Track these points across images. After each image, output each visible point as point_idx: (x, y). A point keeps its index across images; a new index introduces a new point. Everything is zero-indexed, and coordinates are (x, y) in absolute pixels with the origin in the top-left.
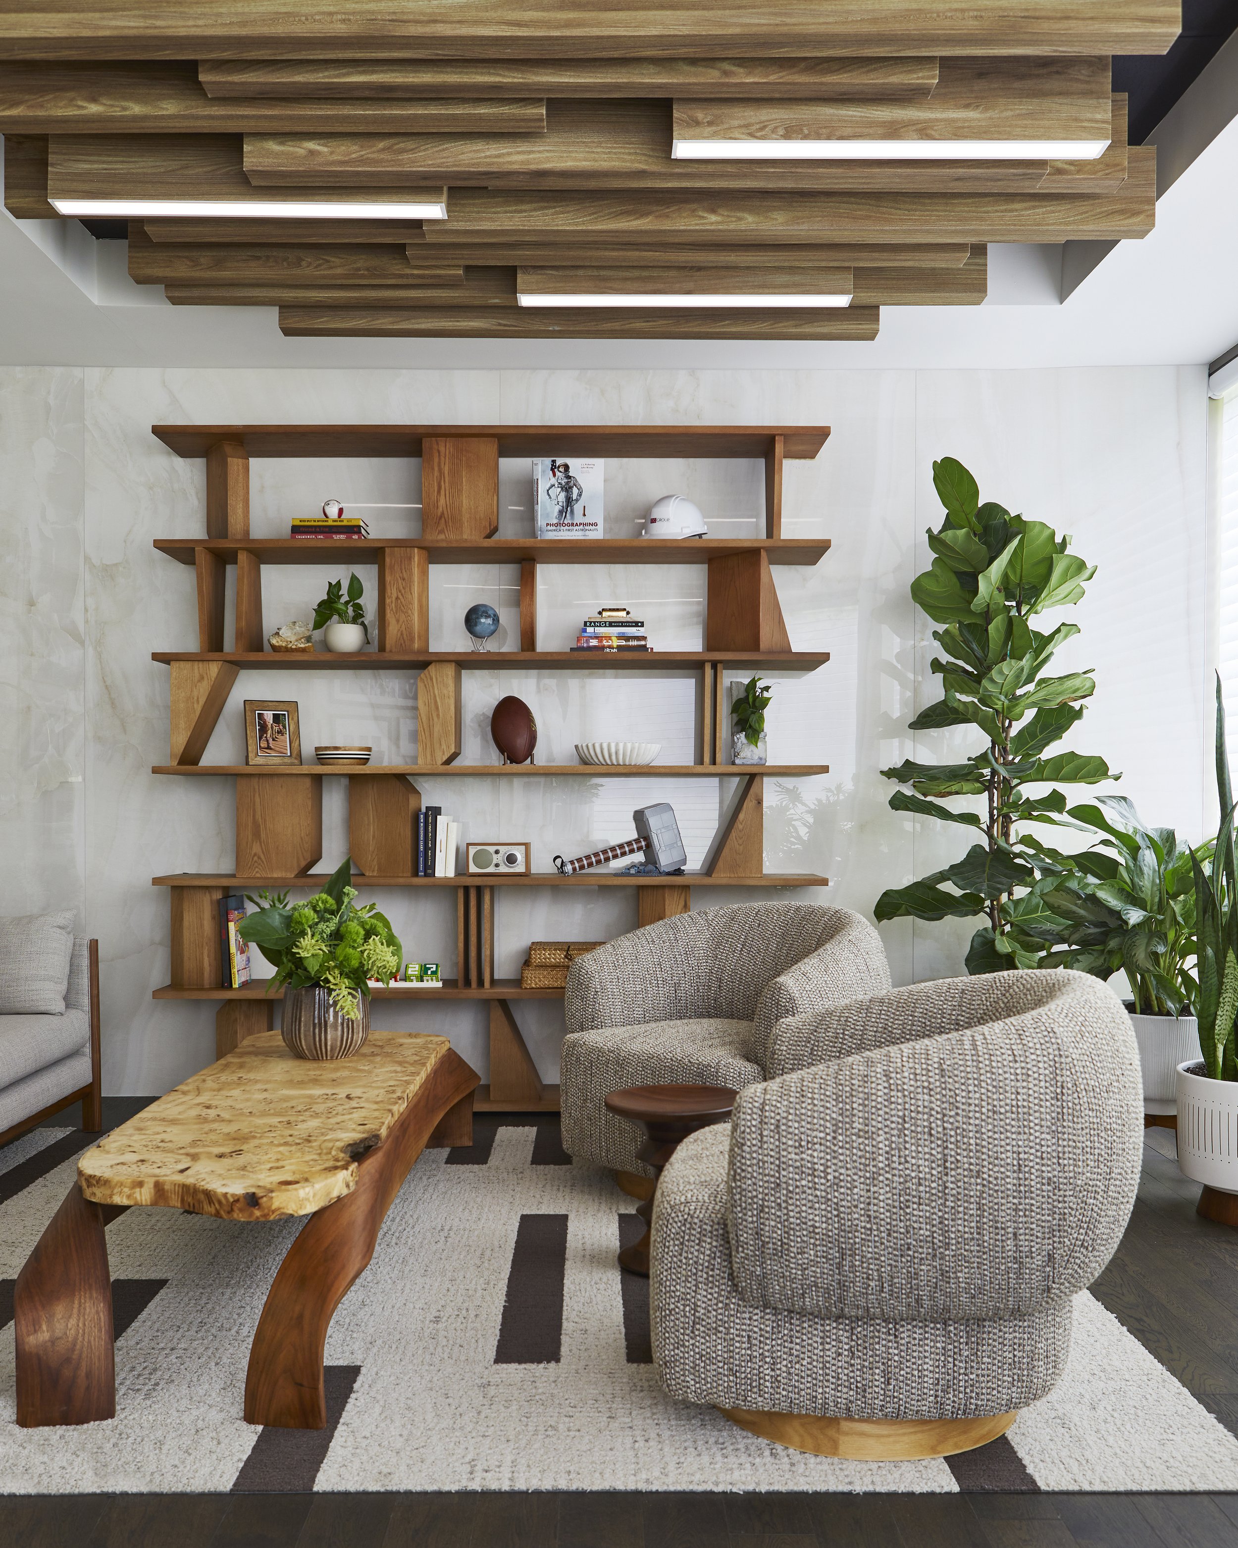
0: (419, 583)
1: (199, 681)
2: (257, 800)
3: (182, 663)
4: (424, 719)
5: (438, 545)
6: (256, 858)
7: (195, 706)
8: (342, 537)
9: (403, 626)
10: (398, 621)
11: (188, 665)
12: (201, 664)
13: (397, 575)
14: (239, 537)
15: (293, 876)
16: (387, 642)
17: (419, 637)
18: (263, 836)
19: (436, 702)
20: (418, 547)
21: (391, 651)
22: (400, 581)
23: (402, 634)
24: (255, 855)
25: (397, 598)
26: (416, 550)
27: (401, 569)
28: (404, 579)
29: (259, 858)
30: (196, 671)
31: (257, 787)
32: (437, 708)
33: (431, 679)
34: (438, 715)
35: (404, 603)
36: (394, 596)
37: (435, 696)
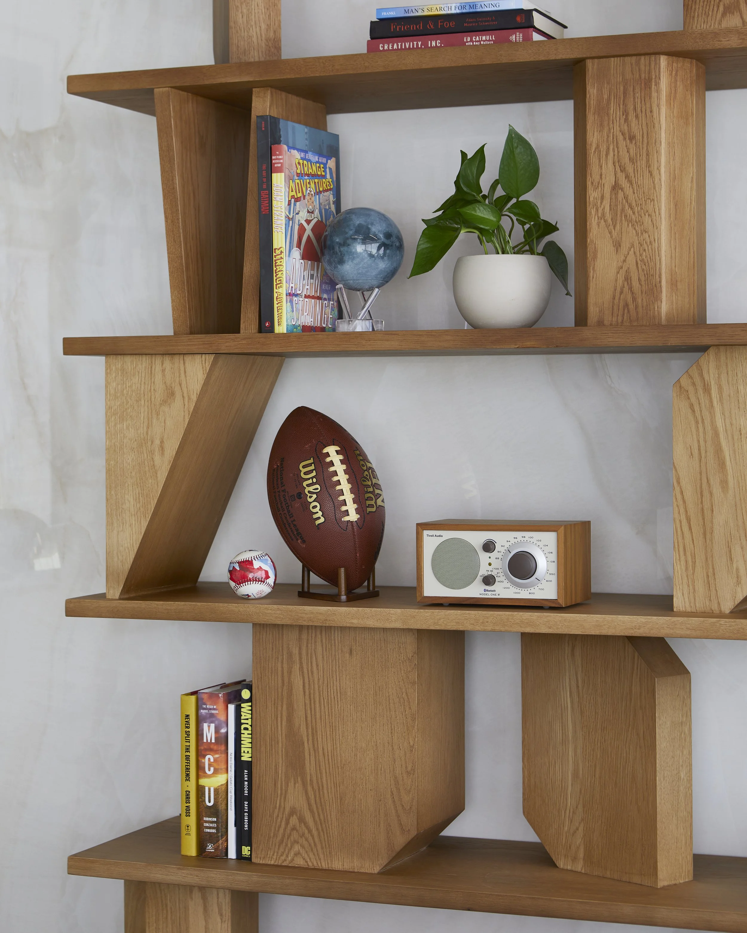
0: (670, 145)
1: (164, 402)
2: (298, 682)
3: (128, 359)
4: (689, 493)
5: (716, 45)
6: (294, 820)
7: (157, 458)
8: (485, 39)
9: (631, 259)
10: (617, 245)
11: (142, 363)
12: (167, 362)
13: (617, 128)
14: (255, 56)
15: (377, 869)
16: (592, 300)
17: (673, 284)
18: (310, 767)
19: (718, 450)
20: (668, 54)
21: (600, 323)
22: (622, 144)
23: (628, 279)
24: (293, 812)
25: (616, 187)
26: (663, 60)
27: (626, 113)
28: (632, 138)
29: (302, 820)
30: (158, 377)
31: (296, 651)
32: (722, 465)
33: (707, 389)
34: (724, 483)
35: (631, 197)
36: (609, 181)
37: (716, 434)
